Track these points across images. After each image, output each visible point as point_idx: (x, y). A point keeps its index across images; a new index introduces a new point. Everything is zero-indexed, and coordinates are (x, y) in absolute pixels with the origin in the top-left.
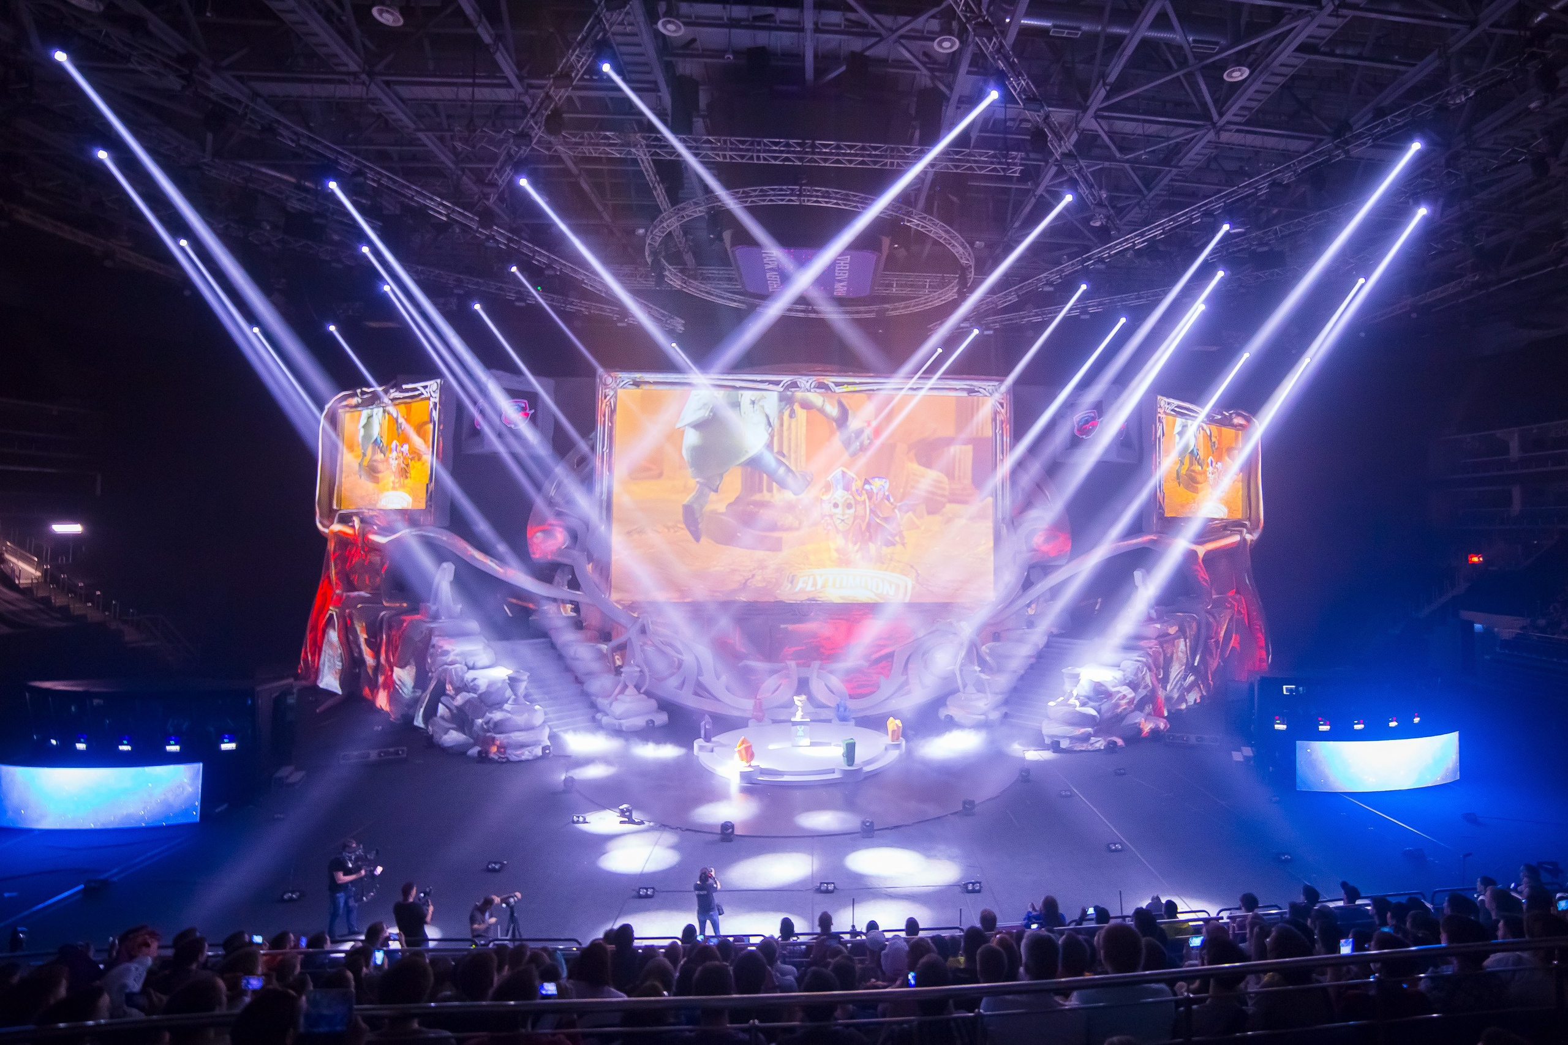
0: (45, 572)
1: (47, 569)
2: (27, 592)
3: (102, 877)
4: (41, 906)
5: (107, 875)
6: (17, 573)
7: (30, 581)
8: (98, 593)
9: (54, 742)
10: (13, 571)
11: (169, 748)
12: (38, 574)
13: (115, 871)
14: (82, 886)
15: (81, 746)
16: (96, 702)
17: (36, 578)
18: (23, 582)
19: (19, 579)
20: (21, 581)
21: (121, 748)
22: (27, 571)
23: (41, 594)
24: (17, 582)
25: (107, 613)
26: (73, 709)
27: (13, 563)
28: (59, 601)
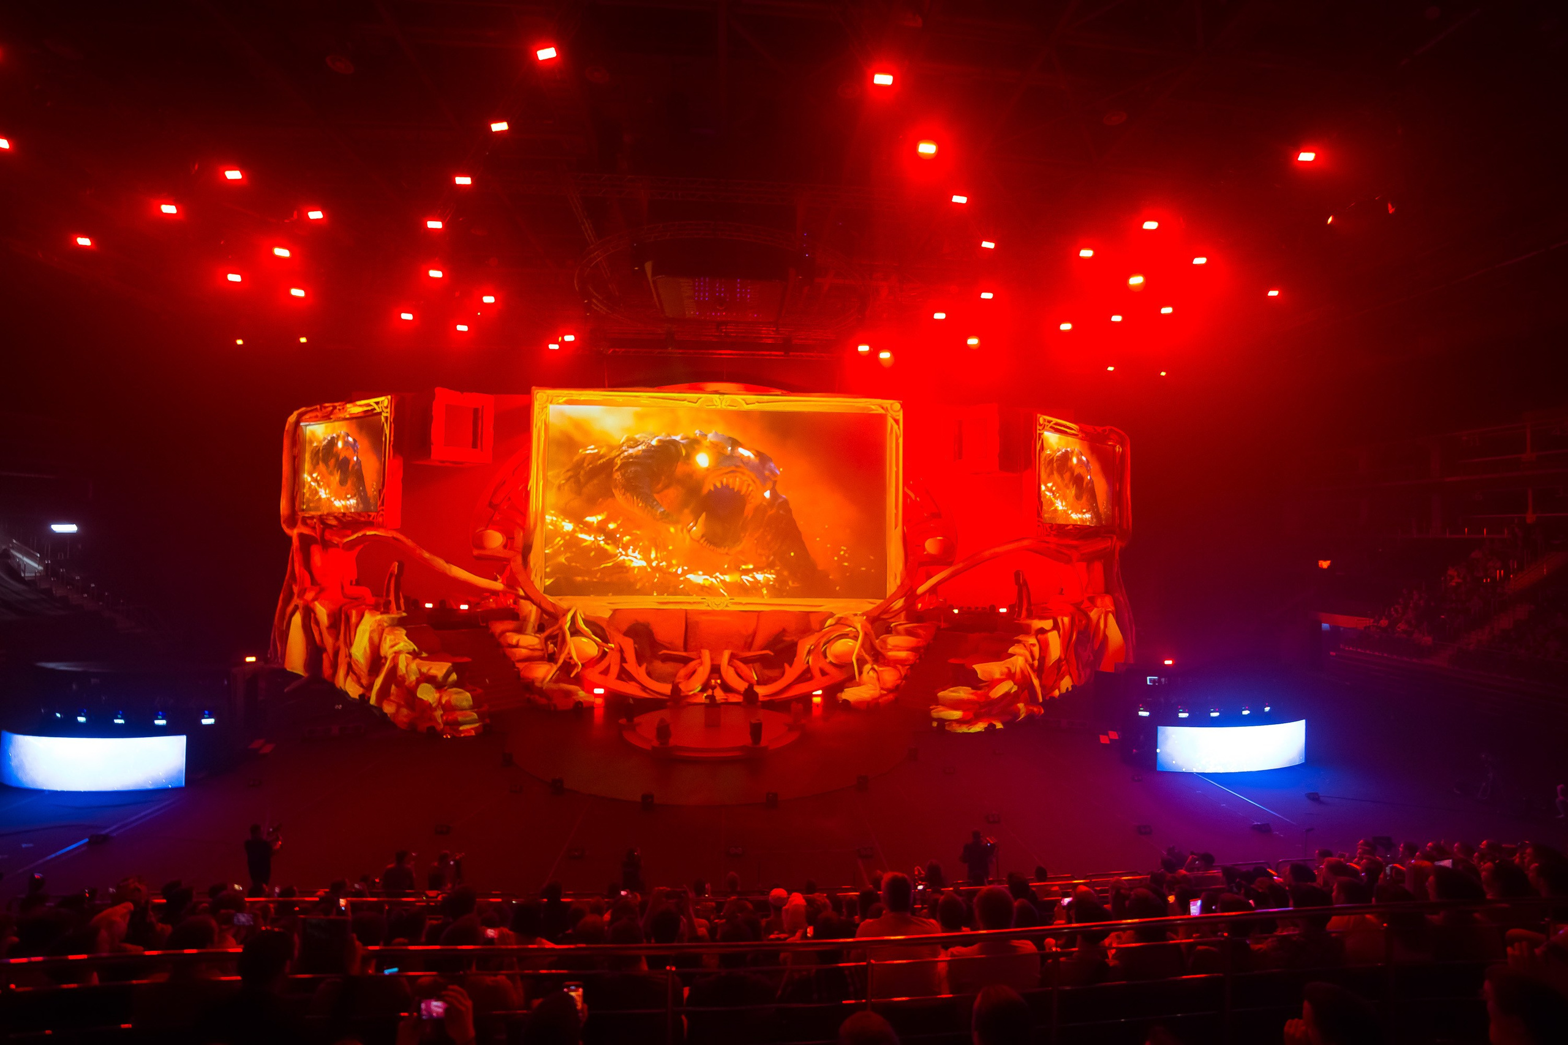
0: (46, 567)
1: (48, 564)
2: (31, 583)
3: (104, 832)
4: (53, 856)
5: (108, 830)
6: (22, 567)
7: (34, 575)
9: (58, 715)
10: (19, 565)
11: (157, 722)
12: (41, 568)
13: (114, 827)
14: (86, 840)
15: (81, 719)
16: (93, 681)
17: (39, 572)
18: (28, 575)
19: (24, 573)
20: (26, 575)
21: (116, 721)
22: (31, 565)
23: (44, 586)
24: (23, 575)
25: (101, 603)
26: (74, 687)
27: (19, 558)
28: (58, 592)
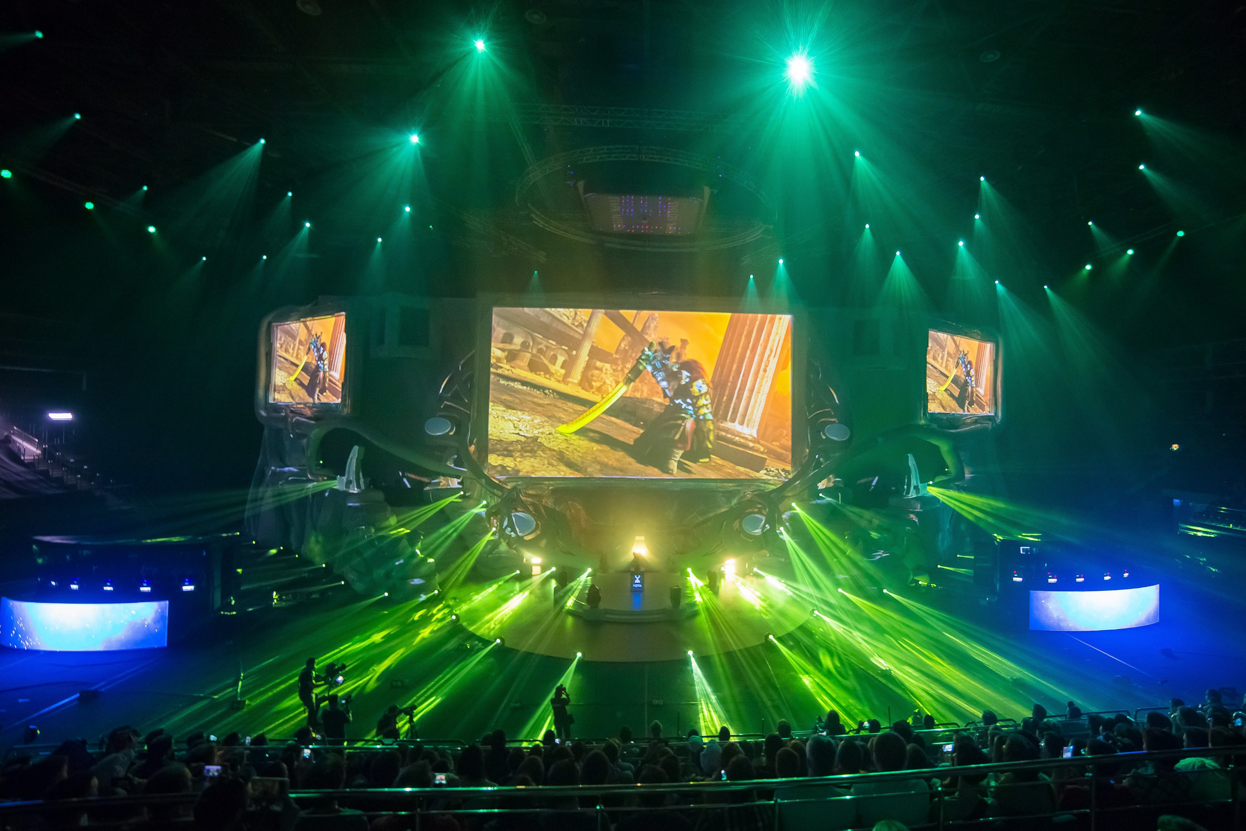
0: (44, 451)
1: (45, 448)
2: (30, 465)
3: (93, 688)
4: (47, 709)
5: (97, 686)
6: (22, 451)
7: (33, 458)
8: (86, 467)
9: (53, 583)
10: (19, 449)
11: (142, 589)
12: (39, 452)
13: (103, 683)
14: (78, 695)
15: (74, 587)
16: (85, 552)
17: (37, 455)
18: (27, 458)
19: (24, 456)
20: (26, 458)
21: (106, 588)
22: (30, 449)
23: (42, 467)
24: (22, 458)
25: (93, 483)
26: (68, 557)
27: (19, 443)
28: (55, 473)
